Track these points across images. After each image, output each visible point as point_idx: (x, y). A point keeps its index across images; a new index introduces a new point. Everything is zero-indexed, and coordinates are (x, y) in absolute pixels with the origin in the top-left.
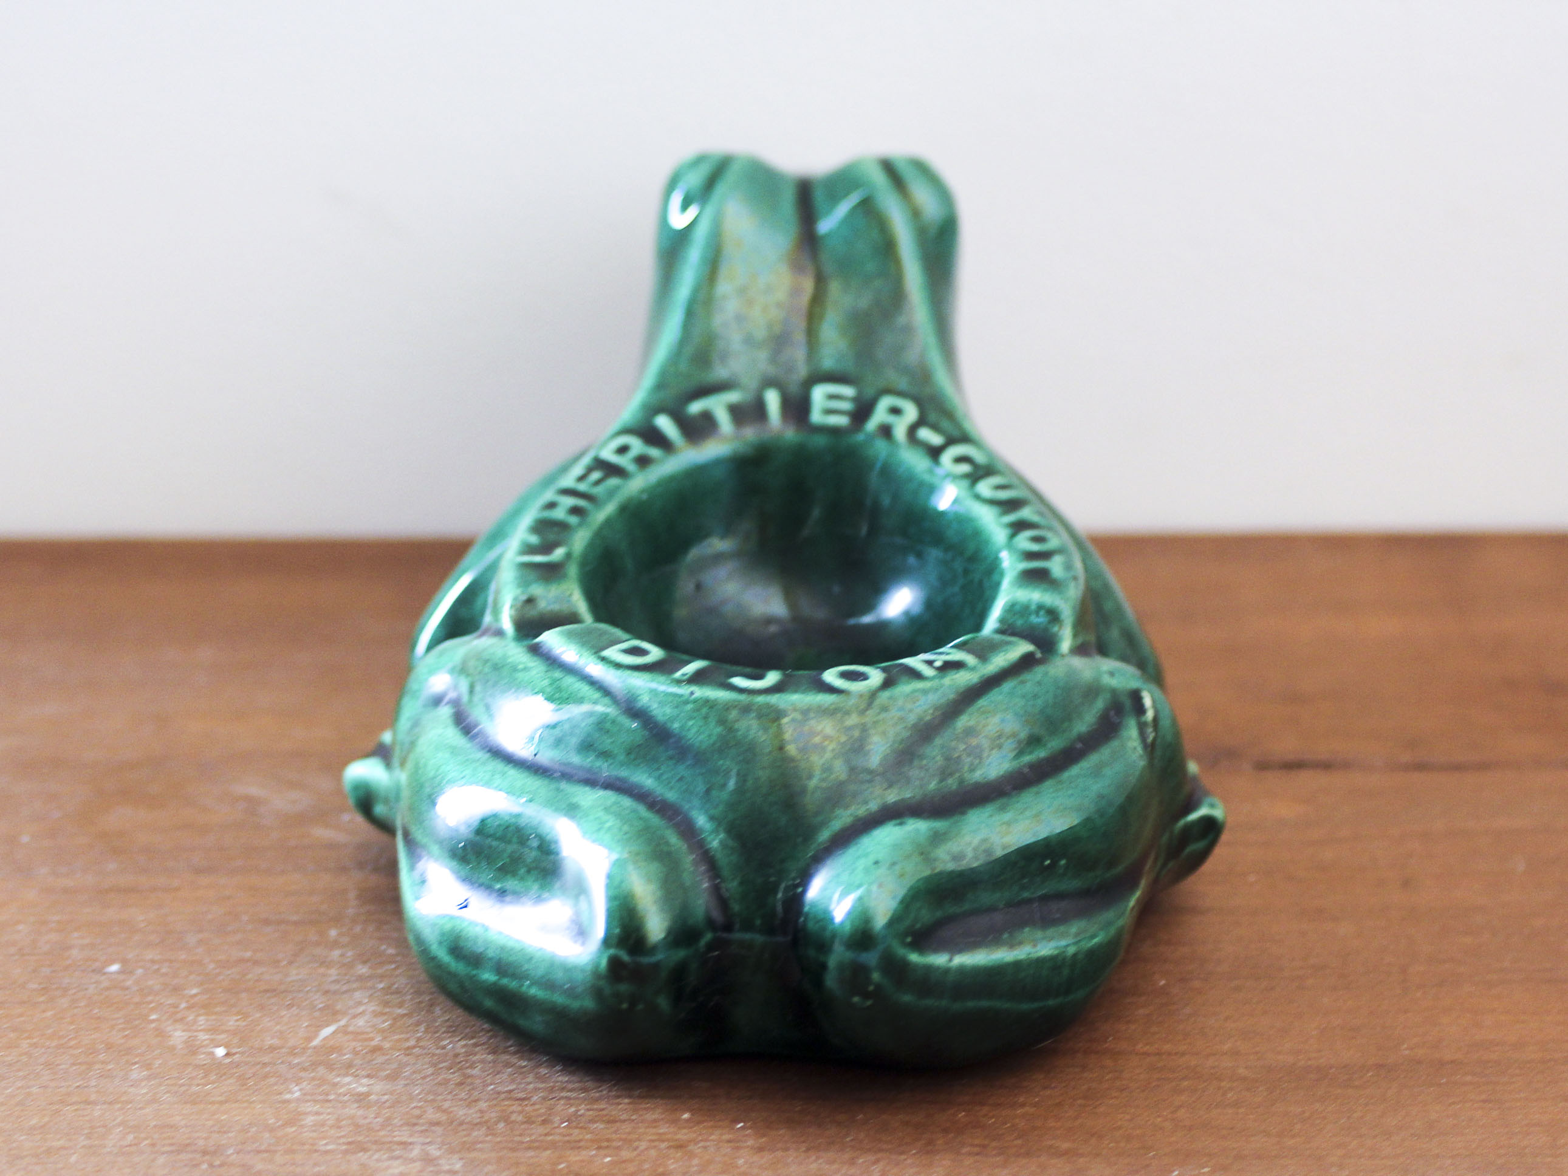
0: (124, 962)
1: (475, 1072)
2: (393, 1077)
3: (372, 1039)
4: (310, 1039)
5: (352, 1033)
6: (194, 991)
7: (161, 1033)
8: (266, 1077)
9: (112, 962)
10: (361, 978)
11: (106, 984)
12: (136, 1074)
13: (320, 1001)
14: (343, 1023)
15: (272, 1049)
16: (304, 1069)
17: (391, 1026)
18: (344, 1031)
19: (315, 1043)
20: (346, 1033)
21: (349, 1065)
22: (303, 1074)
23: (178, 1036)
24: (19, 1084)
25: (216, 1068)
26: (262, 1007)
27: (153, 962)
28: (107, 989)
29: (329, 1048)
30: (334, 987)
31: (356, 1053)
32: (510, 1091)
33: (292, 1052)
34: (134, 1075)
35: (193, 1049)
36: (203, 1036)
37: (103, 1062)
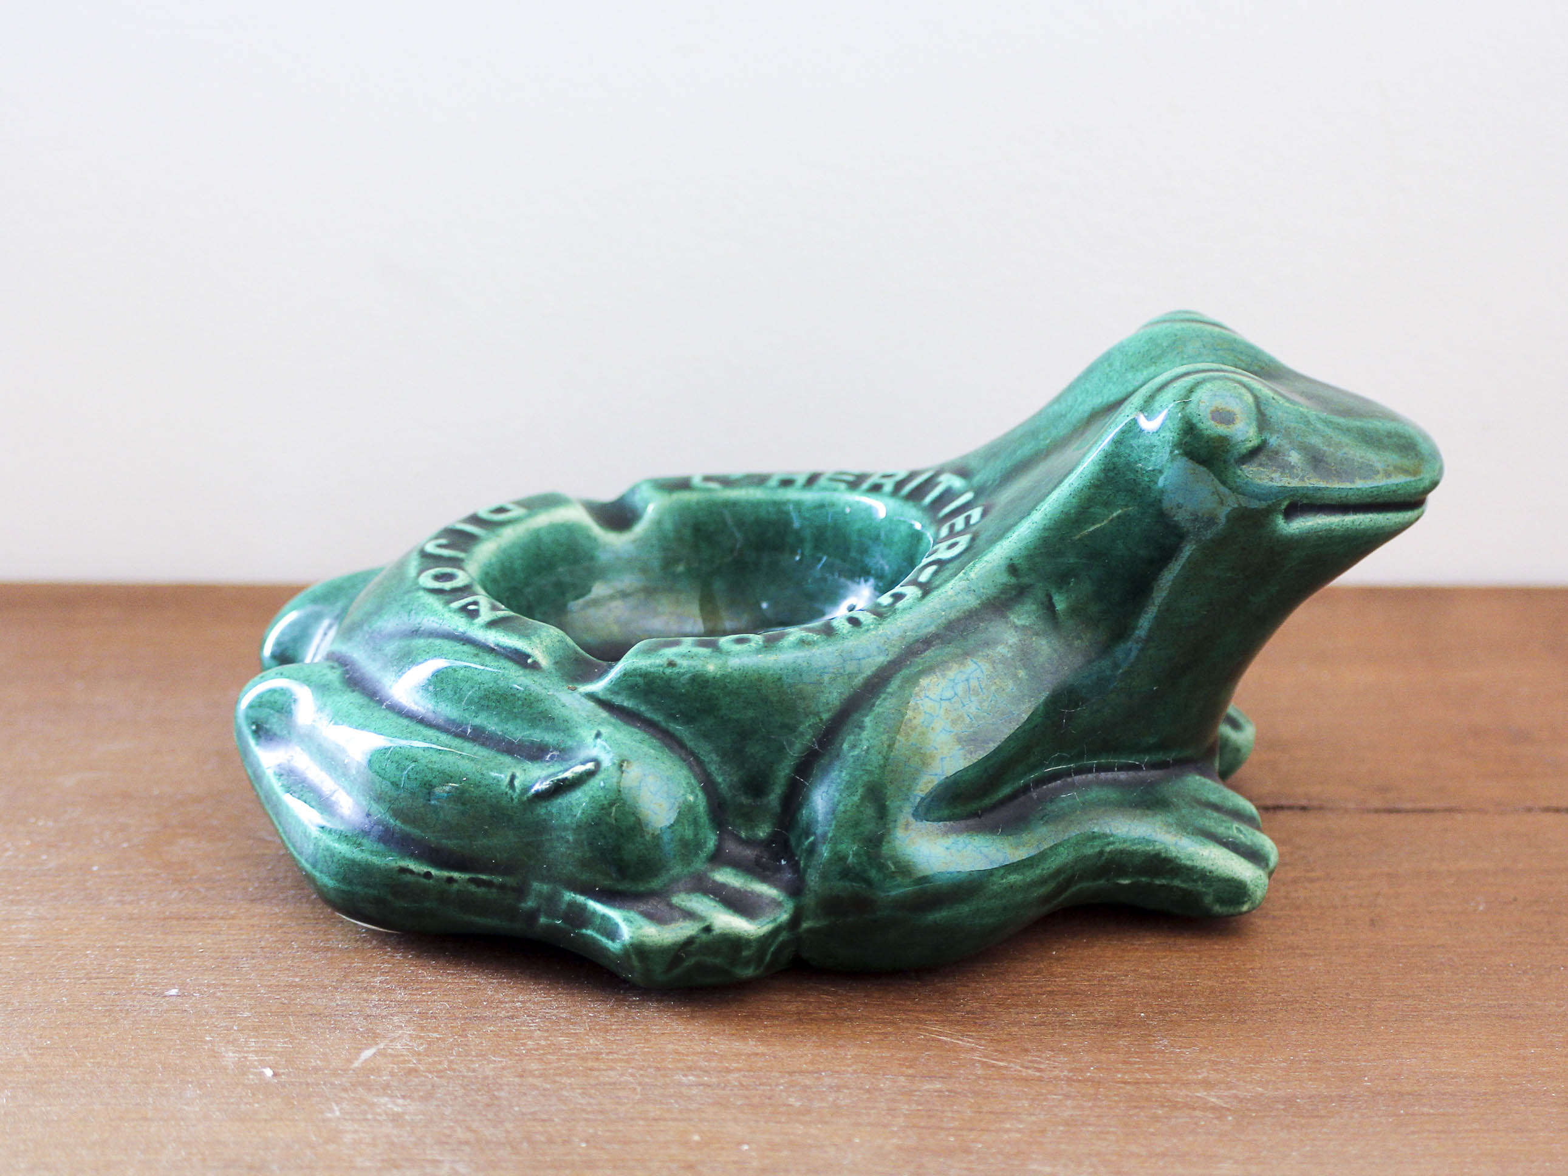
0: (183, 986)
1: (502, 1094)
2: (427, 1097)
3: (409, 1061)
4: (350, 1061)
5: (391, 1055)
6: (246, 1014)
7: (214, 1055)
8: (309, 1096)
9: (173, 986)
10: (399, 1003)
11: (166, 1006)
12: (190, 1092)
13: (361, 1024)
14: (382, 1046)
15: (316, 1070)
16: (345, 1090)
17: (426, 1050)
18: (382, 1053)
19: (356, 1064)
20: (384, 1055)
21: (387, 1086)
22: (343, 1095)
23: (230, 1057)
24: (82, 1101)
25: (264, 1088)
26: (307, 1030)
27: (209, 986)
28: (166, 1011)
29: (369, 1069)
30: (375, 1012)
31: (392, 1074)
32: (535, 1113)
33: (335, 1074)
34: (189, 1094)
35: (243, 1069)
36: (252, 1057)
37: (160, 1082)
